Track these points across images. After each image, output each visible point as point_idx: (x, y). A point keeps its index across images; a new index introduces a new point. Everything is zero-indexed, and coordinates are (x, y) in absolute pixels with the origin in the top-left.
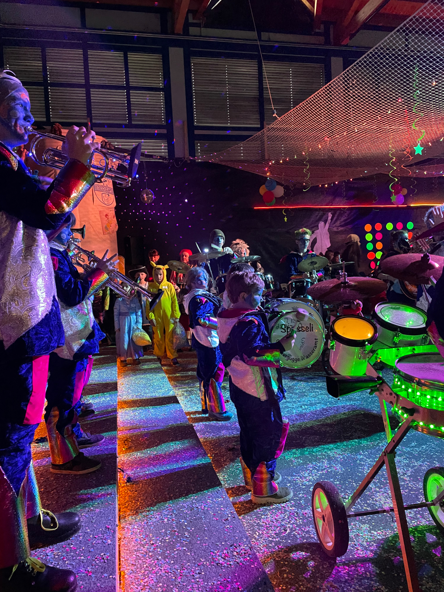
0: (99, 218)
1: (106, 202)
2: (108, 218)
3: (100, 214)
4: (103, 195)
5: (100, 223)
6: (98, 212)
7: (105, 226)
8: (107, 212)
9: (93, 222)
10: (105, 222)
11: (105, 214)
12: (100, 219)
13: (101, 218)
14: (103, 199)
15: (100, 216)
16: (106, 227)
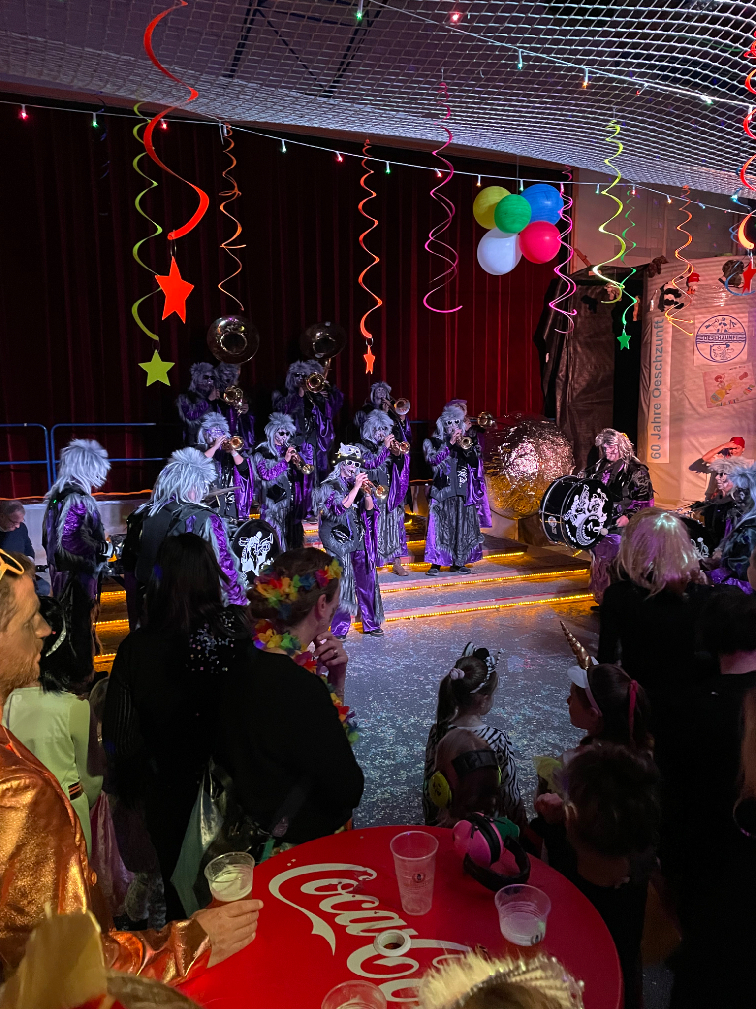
0: (702, 383)
1: (718, 358)
2: (721, 382)
3: (704, 377)
4: (715, 348)
5: (704, 391)
6: (701, 375)
7: (711, 394)
8: (720, 372)
9: (690, 390)
10: (712, 388)
11: (715, 376)
12: (703, 386)
13: (705, 384)
14: (713, 354)
15: (704, 381)
16: (714, 396)
